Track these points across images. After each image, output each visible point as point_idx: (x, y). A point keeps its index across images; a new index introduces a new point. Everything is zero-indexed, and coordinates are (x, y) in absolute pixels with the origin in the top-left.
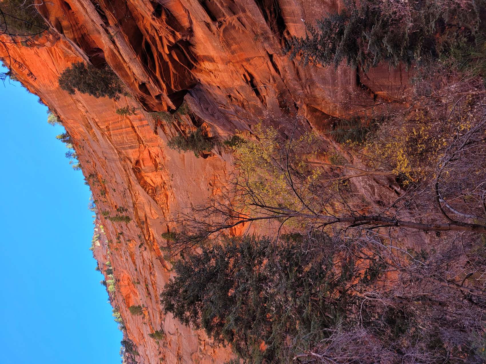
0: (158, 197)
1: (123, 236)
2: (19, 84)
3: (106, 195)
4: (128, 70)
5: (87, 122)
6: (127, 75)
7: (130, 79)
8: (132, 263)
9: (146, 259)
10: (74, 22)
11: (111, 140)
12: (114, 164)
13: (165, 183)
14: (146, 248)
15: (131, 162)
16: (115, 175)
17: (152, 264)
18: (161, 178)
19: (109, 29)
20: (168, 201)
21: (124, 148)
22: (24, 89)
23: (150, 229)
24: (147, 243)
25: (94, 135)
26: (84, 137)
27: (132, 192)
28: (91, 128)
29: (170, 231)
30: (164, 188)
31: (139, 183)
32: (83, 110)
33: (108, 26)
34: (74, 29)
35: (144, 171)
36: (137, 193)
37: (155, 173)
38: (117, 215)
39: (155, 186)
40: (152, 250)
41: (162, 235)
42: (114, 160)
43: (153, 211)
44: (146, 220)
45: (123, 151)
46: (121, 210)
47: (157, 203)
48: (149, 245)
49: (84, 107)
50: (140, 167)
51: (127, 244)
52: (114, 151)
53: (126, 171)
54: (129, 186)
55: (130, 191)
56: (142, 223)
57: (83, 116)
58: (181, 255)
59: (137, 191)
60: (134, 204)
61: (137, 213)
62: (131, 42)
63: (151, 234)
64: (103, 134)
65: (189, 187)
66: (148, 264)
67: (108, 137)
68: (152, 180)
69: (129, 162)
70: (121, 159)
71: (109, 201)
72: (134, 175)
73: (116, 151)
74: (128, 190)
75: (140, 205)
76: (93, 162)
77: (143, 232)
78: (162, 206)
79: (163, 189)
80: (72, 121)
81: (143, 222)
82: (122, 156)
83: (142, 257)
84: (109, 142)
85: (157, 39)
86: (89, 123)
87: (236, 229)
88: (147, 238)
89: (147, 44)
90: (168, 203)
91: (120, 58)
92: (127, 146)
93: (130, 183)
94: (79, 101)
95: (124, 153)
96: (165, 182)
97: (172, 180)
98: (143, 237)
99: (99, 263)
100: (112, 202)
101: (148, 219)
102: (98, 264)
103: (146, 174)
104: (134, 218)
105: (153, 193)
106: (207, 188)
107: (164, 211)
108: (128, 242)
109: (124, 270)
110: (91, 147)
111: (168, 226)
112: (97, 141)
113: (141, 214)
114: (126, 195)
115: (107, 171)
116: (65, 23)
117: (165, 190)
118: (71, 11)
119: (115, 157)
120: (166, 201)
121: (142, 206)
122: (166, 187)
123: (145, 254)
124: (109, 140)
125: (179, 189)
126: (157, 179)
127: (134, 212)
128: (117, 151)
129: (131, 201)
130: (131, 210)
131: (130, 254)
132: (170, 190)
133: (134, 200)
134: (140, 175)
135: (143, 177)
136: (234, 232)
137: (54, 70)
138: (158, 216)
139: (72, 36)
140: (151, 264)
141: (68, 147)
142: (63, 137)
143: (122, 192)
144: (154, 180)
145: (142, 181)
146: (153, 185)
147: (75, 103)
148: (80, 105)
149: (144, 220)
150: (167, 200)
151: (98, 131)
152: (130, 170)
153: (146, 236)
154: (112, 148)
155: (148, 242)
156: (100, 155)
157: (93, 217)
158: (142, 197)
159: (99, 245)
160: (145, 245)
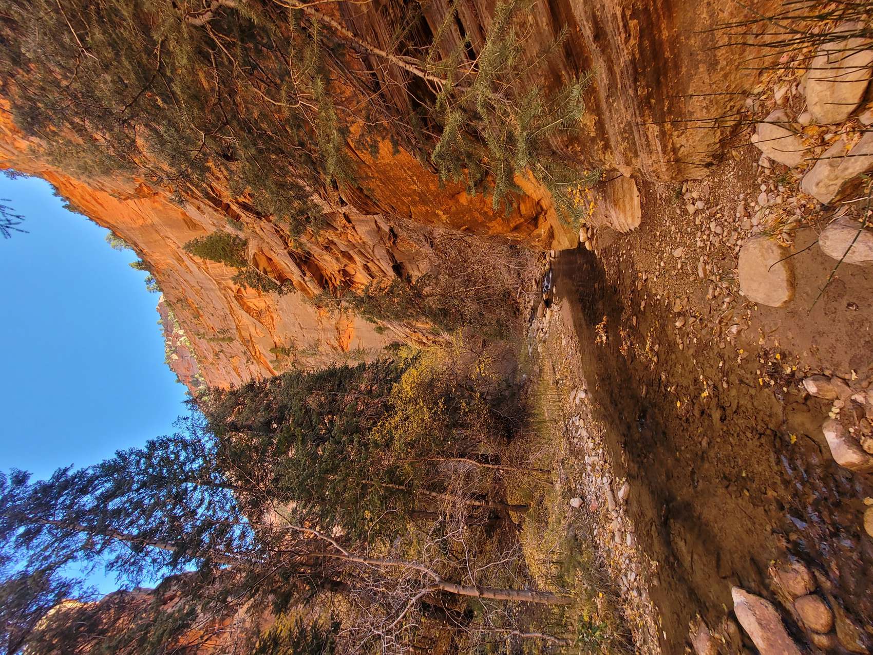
1: (224, 353)
3: (200, 318)
9: (254, 371)
11: (208, 272)
12: (211, 293)
14: (253, 363)
15: (232, 291)
16: (213, 302)
18: (265, 302)
23: (255, 346)
26: (173, 267)
27: (234, 316)
28: (183, 261)
29: (278, 346)
31: (242, 308)
35: (246, 298)
38: (215, 336)
41: (269, 350)
42: (212, 289)
43: (258, 331)
46: (222, 332)
47: (263, 325)
48: (256, 360)
50: (241, 295)
52: (212, 281)
53: (226, 298)
57: (173, 251)
59: (240, 315)
60: (237, 326)
63: (257, 350)
67: (204, 270)
68: (255, 305)
71: (204, 323)
74: (229, 314)
75: (243, 327)
77: (248, 349)
78: (268, 326)
79: (268, 312)
83: (248, 370)
84: (206, 274)
86: (181, 257)
88: (253, 354)
90: (274, 324)
93: (232, 308)
95: (224, 283)
96: (270, 306)
98: (249, 354)
100: (208, 324)
101: (253, 338)
103: (248, 300)
105: (258, 316)
107: (270, 330)
108: (230, 359)
109: (222, 382)
110: (181, 277)
111: (275, 343)
112: (190, 272)
113: (246, 334)
114: (227, 318)
115: (202, 298)
119: (214, 287)
122: (271, 310)
125: (286, 312)
127: (238, 333)
128: (216, 281)
129: (234, 324)
130: (233, 331)
131: (233, 368)
132: (275, 312)
134: (243, 301)
135: (245, 303)
138: (264, 335)
142: (138, 264)
143: (222, 316)
145: (245, 307)
146: (257, 309)
149: (249, 339)
150: (273, 321)
152: (232, 298)
154: (210, 279)
155: (255, 357)
156: (194, 285)
158: (246, 320)
159: (177, 358)
160: (252, 360)
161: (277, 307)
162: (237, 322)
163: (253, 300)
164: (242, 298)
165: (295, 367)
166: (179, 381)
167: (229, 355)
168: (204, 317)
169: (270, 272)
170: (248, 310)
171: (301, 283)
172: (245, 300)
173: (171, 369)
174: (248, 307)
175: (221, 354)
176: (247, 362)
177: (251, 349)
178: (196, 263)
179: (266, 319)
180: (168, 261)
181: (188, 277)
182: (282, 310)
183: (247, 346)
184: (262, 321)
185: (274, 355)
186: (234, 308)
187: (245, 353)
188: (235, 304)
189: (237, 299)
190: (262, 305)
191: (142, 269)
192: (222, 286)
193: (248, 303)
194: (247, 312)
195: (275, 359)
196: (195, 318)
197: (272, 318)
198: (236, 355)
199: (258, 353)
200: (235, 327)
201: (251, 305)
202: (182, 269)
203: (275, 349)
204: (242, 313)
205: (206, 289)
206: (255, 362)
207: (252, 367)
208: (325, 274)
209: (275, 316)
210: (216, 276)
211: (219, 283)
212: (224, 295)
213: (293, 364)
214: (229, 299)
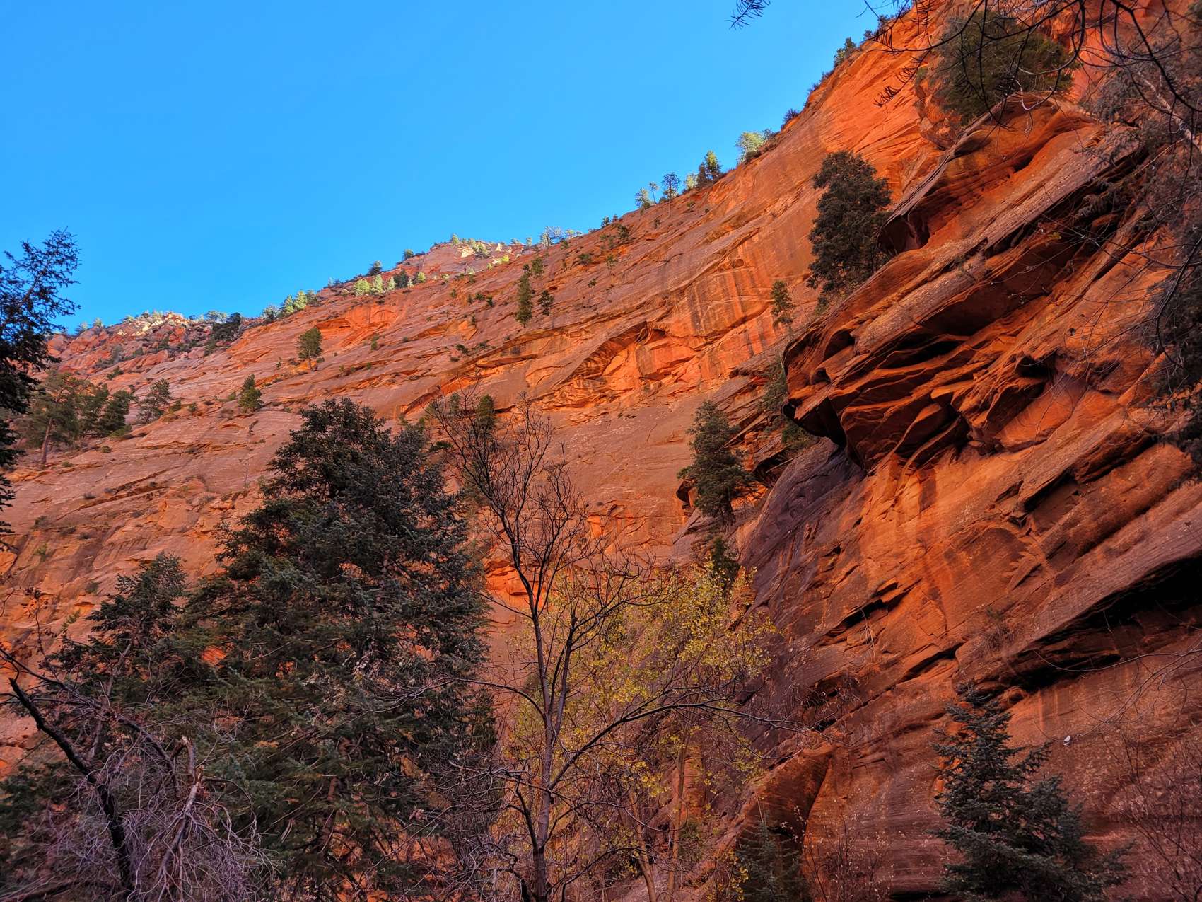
0: (579, 385)
1: (485, 308)
2: (829, 68)
3: (580, 266)
4: (882, 303)
5: (750, 216)
6: (871, 303)
7: (861, 309)
8: (422, 330)
9: (430, 362)
10: (985, 180)
11: (712, 271)
12: (652, 280)
13: (613, 398)
14: (456, 360)
15: (660, 319)
16: (628, 283)
17: (418, 377)
18: (626, 391)
19: (978, 257)
20: (569, 409)
21: (692, 301)
22: (817, 79)
23: (501, 368)
24: (468, 364)
25: (720, 234)
26: (714, 212)
27: (589, 323)
28: (735, 227)
29: (497, 415)
30: (601, 397)
31: (610, 340)
32: (777, 206)
33: (984, 254)
34: (970, 180)
35: (640, 349)
36: (588, 336)
37: (637, 375)
38: (534, 292)
39: (605, 377)
40: (455, 373)
41: (488, 397)
42: (664, 279)
43: (544, 373)
44: (524, 359)
45: (686, 299)
46: (545, 300)
47: (564, 382)
48: (463, 367)
49: (785, 210)
50: (649, 338)
51: (466, 316)
52: (686, 279)
53: (639, 307)
54: (603, 316)
55: (593, 318)
56: (515, 351)
57: (763, 208)
58: (439, 444)
59: (591, 335)
60: (561, 330)
61: (540, 336)
62: (950, 309)
63: (489, 371)
64: (723, 253)
65: (605, 457)
66: (419, 368)
67: (718, 263)
68: (618, 368)
69: (660, 313)
70: (665, 295)
71: (567, 273)
72: (629, 325)
73: (685, 283)
74: (593, 314)
75: (558, 343)
76: (657, 235)
77: (494, 352)
78: (557, 394)
79: (599, 394)
80: (751, 185)
81: (519, 352)
82: (673, 298)
83: (436, 352)
84: (707, 267)
85: (966, 369)
86: (747, 222)
87: (505, 577)
88: (480, 362)
89: (952, 346)
90: (564, 409)
91: (911, 285)
92: (699, 309)
93: (611, 319)
94: (797, 198)
95: (682, 302)
96: (616, 400)
97: (620, 415)
98: (483, 353)
99: (422, 257)
100: (564, 280)
101: (525, 363)
102: (419, 255)
103: (632, 354)
104: (529, 330)
105: (589, 371)
106: (605, 502)
107: (546, 400)
108: (470, 319)
109: (404, 312)
110: (691, 228)
111: (509, 410)
112: (707, 241)
113: (537, 347)
114: (582, 311)
115: (637, 266)
116: (981, 159)
117: (596, 400)
118: (1010, 171)
119: (670, 282)
120: (570, 402)
121: (557, 348)
122: (604, 402)
123: (444, 360)
124: (711, 268)
125: (600, 434)
126: (622, 380)
127: (541, 331)
128: (686, 287)
129: (567, 323)
130: (547, 323)
131: (443, 324)
132: (598, 411)
133: (571, 330)
134: (631, 341)
135: (625, 346)
136: (496, 572)
137: (866, 141)
138: (532, 385)
139: (951, 175)
140: (419, 374)
141: (688, 177)
142: (713, 168)
143: (589, 301)
144: (620, 373)
145: (615, 345)
146: (607, 371)
147: (793, 189)
148: (790, 201)
149: (523, 355)
150: (573, 406)
151: (731, 242)
152: (642, 318)
153: (486, 359)
154: (691, 275)
155: (472, 366)
156: (674, 249)
157: (528, 239)
158: (577, 348)
159: (464, 255)
160: (463, 360)
161: (614, 416)
163: (633, 363)
164: (639, 339)
166: (408, 255)
167: (480, 316)
168: (584, 273)
169: (968, 166)
172: (633, 348)
173: (438, 247)
174: (614, 353)
175: (485, 303)
176: (460, 347)
177: (496, 358)
178: (735, 247)
179: (578, 389)
180: (732, 204)
181: (691, 239)
182: (606, 424)
183: (503, 349)
184: (575, 381)
185: (474, 406)
186: (611, 324)
187: (483, 345)
188: (624, 324)
189: (637, 328)
190: (618, 383)
191: (702, 170)
193: (624, 353)
194: (601, 348)
195: (463, 408)
196: (582, 257)
197: (581, 404)
198: (479, 331)
199: (483, 372)
200: (557, 325)
201: (618, 360)
202: (715, 224)
204: (600, 336)
205: (662, 270)
206: (459, 364)
209: (588, 410)
210: (702, 286)
211: (681, 292)
212: (648, 303)
214: (638, 312)
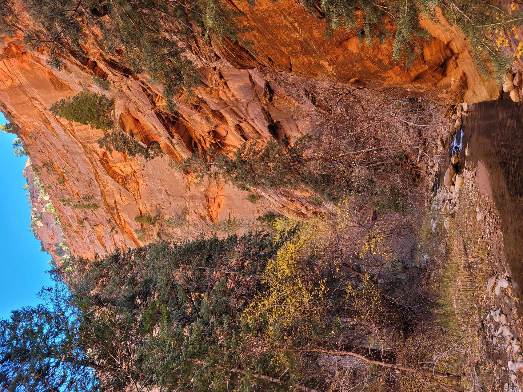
0: (129, 185)
1: (88, 221)
3: (65, 183)
5: (44, 118)
8: (100, 245)
9: (118, 241)
11: (74, 134)
12: (78, 157)
14: (117, 231)
15: (98, 155)
18: (131, 167)
21: (90, 143)
23: (120, 214)
25: (53, 130)
26: (39, 130)
27: (99, 182)
28: (50, 123)
31: (108, 174)
32: (40, 107)
35: (112, 162)
36: (105, 182)
37: (124, 163)
38: (79, 202)
39: (125, 175)
40: (123, 231)
41: (135, 219)
42: (78, 153)
43: (123, 198)
46: (87, 199)
47: (128, 191)
48: (120, 229)
49: (42, 104)
50: (107, 159)
52: (78, 144)
53: (92, 163)
54: (96, 177)
55: (97, 180)
56: (112, 209)
57: (40, 112)
60: (102, 192)
61: (105, 200)
63: (122, 218)
64: (65, 130)
65: (163, 176)
67: (70, 132)
68: (120, 170)
69: (95, 155)
70: (86, 153)
71: (69, 189)
72: (101, 167)
75: (108, 193)
76: (49, 152)
77: (113, 217)
78: (133, 193)
79: (133, 177)
80: (26, 116)
83: (112, 240)
84: (72, 137)
86: (47, 119)
90: (140, 190)
92: (93, 140)
93: (97, 173)
95: (90, 146)
96: (136, 170)
97: (143, 170)
98: (114, 222)
99: (43, 243)
100: (73, 190)
101: (118, 205)
103: (114, 165)
104: (102, 205)
105: (123, 181)
106: (182, 177)
107: (136, 197)
108: (95, 227)
110: (48, 140)
111: (140, 210)
112: (57, 135)
113: (110, 201)
114: (92, 184)
115: (68, 162)
117: (136, 178)
118: (139, 123)
119: (80, 151)
121: (111, 194)
122: (137, 175)
125: (152, 177)
128: (82, 145)
129: (99, 190)
130: (99, 198)
131: (97, 237)
132: (141, 178)
134: (108, 165)
135: (111, 168)
136: (211, 214)
138: (129, 202)
140: (124, 246)
143: (87, 181)
144: (123, 169)
145: (111, 172)
146: (122, 174)
147: (30, 100)
148: (37, 102)
149: (114, 206)
150: (139, 187)
151: (59, 127)
152: (97, 162)
153: (117, 221)
154: (76, 143)
155: (120, 225)
156: (60, 147)
158: (111, 185)
159: (42, 225)
160: (117, 229)
161: (143, 172)
162: (102, 188)
163: (119, 165)
164: (107, 162)
165: (161, 238)
166: (43, 249)
167: (93, 223)
168: (69, 182)
169: (137, 134)
170: (114, 175)
171: (168, 146)
172: (111, 164)
173: (36, 237)
174: (114, 172)
175: (86, 222)
176: (112, 231)
177: (116, 217)
178: (62, 125)
179: (132, 186)
180: (36, 123)
181: (54, 140)
182: (147, 175)
183: (112, 214)
184: (128, 187)
185: (139, 224)
186: (100, 173)
187: (110, 221)
188: (100, 169)
189: (102, 164)
190: (128, 170)
191: (9, 132)
192: (88, 150)
193: (114, 168)
194: (112, 177)
195: (140, 228)
196: (60, 183)
197: (138, 184)
198: (101, 223)
199: (122, 221)
200: (100, 194)
201: (117, 170)
202: (49, 132)
203: (140, 217)
204: (107, 178)
205: (72, 153)
206: (119, 231)
207: (116, 237)
208: (193, 136)
209: (141, 182)
210: (82, 139)
211: (85, 147)
212: (90, 159)
213: (159, 234)
214: (94, 163)
